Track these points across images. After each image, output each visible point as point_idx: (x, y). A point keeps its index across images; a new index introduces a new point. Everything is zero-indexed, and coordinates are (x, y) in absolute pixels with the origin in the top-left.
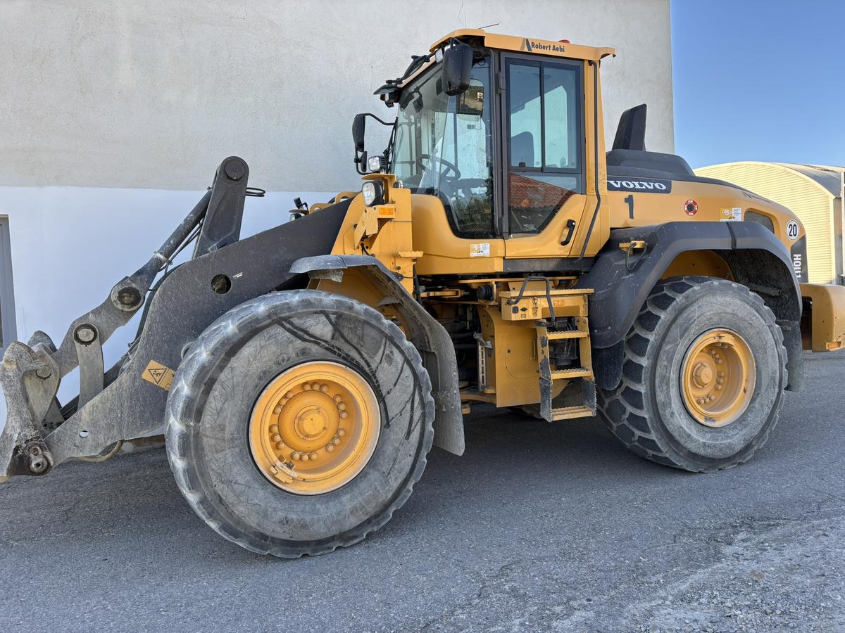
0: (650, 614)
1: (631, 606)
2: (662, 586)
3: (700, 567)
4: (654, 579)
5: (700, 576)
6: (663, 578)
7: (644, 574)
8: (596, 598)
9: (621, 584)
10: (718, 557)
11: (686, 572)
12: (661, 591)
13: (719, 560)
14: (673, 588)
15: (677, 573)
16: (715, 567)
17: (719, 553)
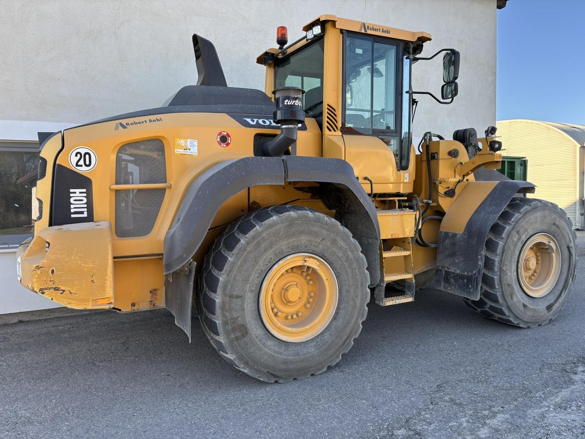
0: (543, 416)
1: (530, 411)
2: (545, 399)
3: (563, 388)
4: (537, 395)
5: (565, 393)
6: (543, 394)
7: (530, 392)
8: (507, 406)
9: (518, 397)
10: (572, 382)
11: (556, 391)
12: (545, 402)
13: (573, 383)
14: (551, 400)
15: (550, 392)
16: (572, 388)
17: (571, 379)
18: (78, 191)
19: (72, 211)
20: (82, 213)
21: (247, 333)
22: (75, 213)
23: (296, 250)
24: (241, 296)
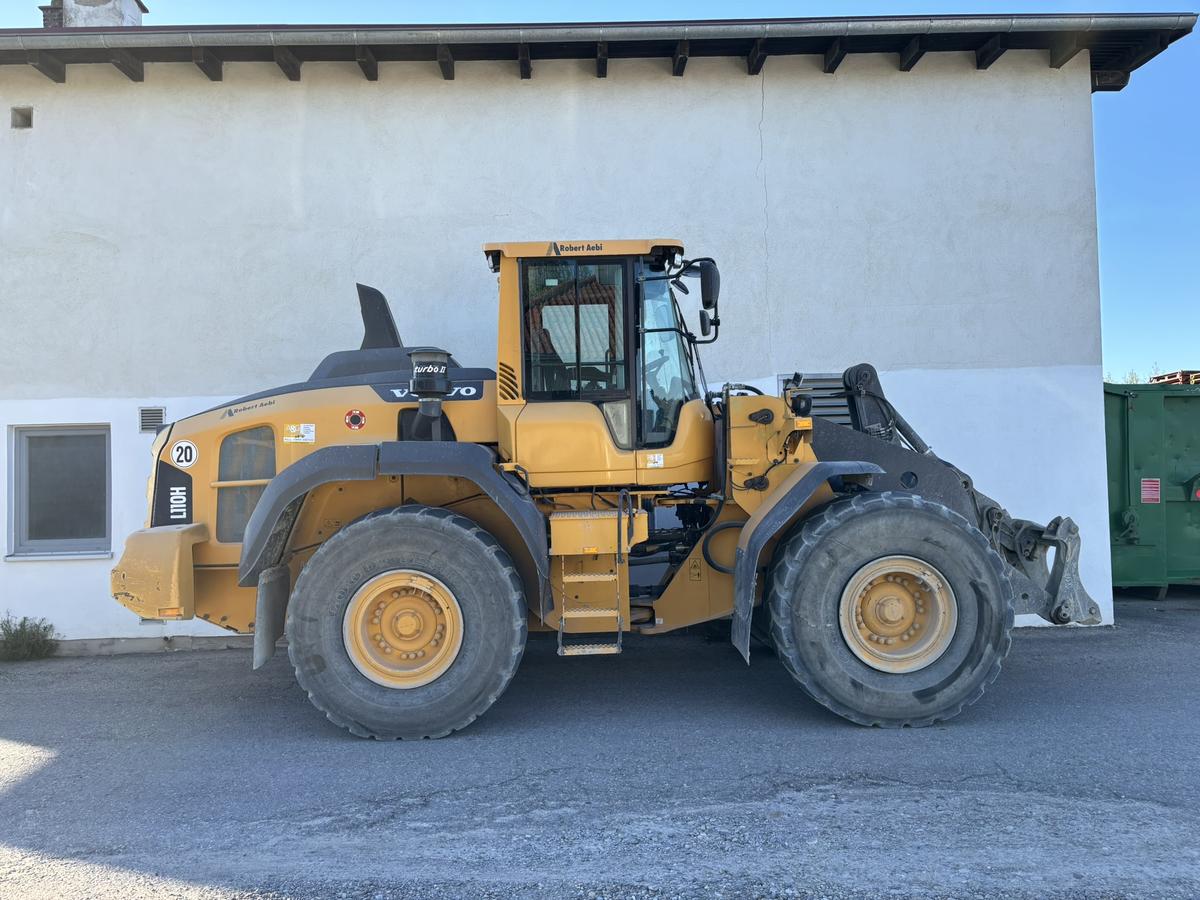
18: (177, 489)
19: (172, 511)
20: (181, 513)
21: (325, 667)
22: (175, 514)
23: (396, 565)
24: (316, 620)
